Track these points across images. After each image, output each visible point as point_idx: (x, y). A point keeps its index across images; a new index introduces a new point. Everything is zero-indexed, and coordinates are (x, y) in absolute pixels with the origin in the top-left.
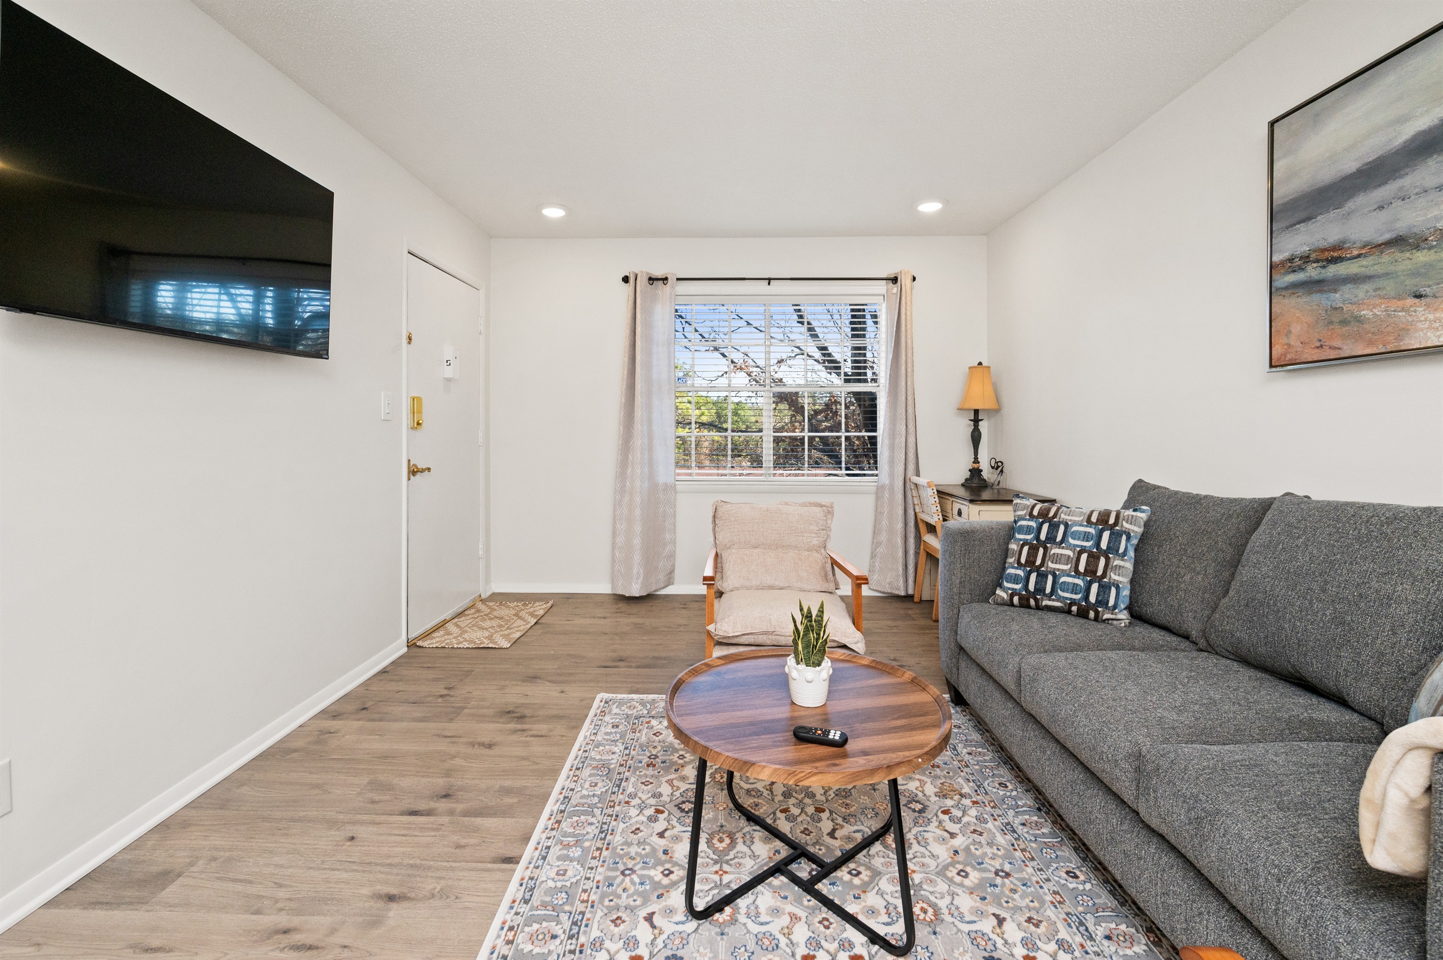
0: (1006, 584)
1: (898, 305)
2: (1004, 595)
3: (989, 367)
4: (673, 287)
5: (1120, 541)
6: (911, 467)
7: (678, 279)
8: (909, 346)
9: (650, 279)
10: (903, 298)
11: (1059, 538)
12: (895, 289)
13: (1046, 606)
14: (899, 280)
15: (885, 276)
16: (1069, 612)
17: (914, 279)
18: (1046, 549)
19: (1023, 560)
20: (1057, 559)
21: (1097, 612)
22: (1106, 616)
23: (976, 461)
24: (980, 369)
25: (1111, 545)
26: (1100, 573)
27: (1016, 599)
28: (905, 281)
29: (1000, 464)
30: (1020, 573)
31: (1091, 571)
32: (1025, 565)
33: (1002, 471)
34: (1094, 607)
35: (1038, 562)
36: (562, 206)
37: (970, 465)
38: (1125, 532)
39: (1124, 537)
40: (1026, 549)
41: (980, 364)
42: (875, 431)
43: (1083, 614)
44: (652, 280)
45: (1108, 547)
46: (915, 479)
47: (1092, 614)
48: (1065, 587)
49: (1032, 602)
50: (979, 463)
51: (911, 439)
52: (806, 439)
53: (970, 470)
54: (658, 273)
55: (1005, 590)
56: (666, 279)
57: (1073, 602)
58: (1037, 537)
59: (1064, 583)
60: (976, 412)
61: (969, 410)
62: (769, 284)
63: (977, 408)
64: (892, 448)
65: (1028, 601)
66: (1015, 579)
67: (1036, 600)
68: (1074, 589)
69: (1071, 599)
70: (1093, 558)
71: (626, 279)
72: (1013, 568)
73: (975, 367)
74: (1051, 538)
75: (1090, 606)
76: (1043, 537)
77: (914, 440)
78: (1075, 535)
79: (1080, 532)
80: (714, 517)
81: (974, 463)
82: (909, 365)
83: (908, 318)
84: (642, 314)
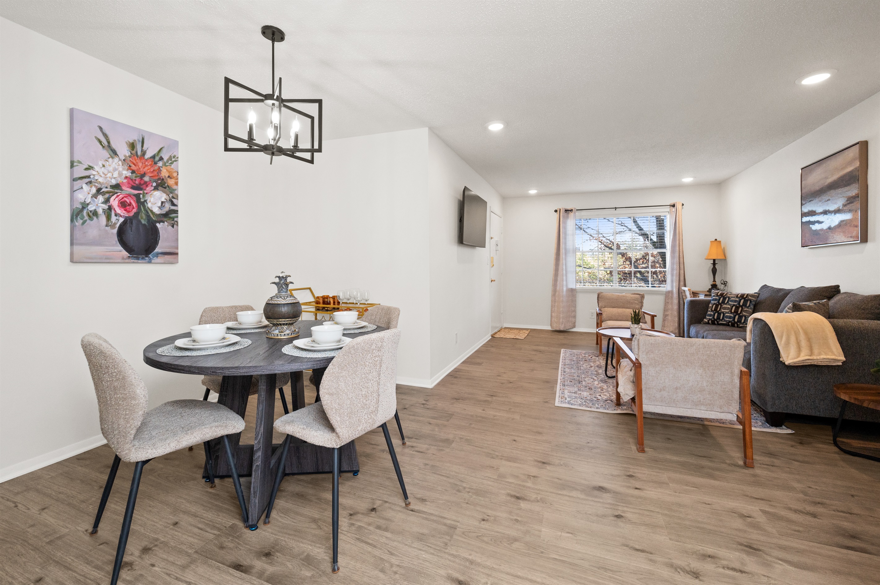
0: (707, 317)
1: (675, 216)
2: (706, 320)
3: (720, 242)
4: (575, 213)
5: (747, 303)
6: (682, 283)
7: (577, 210)
8: (681, 233)
9: (566, 210)
10: (677, 213)
11: (726, 302)
12: (674, 209)
13: (721, 323)
14: (675, 206)
15: (669, 204)
16: (729, 325)
17: (683, 205)
18: (721, 305)
19: (713, 309)
20: (725, 308)
21: (737, 325)
22: (741, 326)
23: (714, 281)
24: (716, 242)
25: (744, 304)
26: (739, 312)
27: (710, 321)
28: (679, 206)
29: (726, 282)
30: (712, 313)
31: (736, 312)
32: (714, 311)
33: (726, 285)
34: (737, 323)
35: (718, 309)
36: (536, 190)
37: (712, 283)
38: (749, 300)
39: (749, 302)
40: (714, 306)
41: (716, 240)
42: (666, 268)
43: (733, 325)
44: (566, 211)
45: (743, 304)
46: (683, 288)
47: (736, 325)
48: (727, 317)
49: (716, 322)
50: (716, 282)
51: (682, 272)
52: (633, 272)
53: (711, 285)
54: (569, 208)
55: (707, 319)
56: (572, 210)
57: (730, 322)
58: (719, 302)
59: (727, 316)
60: (714, 260)
61: (712, 259)
62: (616, 210)
63: (714, 258)
64: (672, 275)
65: (715, 322)
66: (710, 315)
67: (717, 322)
68: (730, 317)
69: (729, 321)
70: (737, 308)
71: (556, 211)
72: (710, 312)
73: (713, 241)
74: (723, 302)
75: (735, 322)
76: (720, 302)
77: (683, 272)
78: (732, 301)
79: (733, 300)
80: (598, 297)
81: (713, 282)
82: (681, 241)
83: (680, 221)
84: (562, 224)
